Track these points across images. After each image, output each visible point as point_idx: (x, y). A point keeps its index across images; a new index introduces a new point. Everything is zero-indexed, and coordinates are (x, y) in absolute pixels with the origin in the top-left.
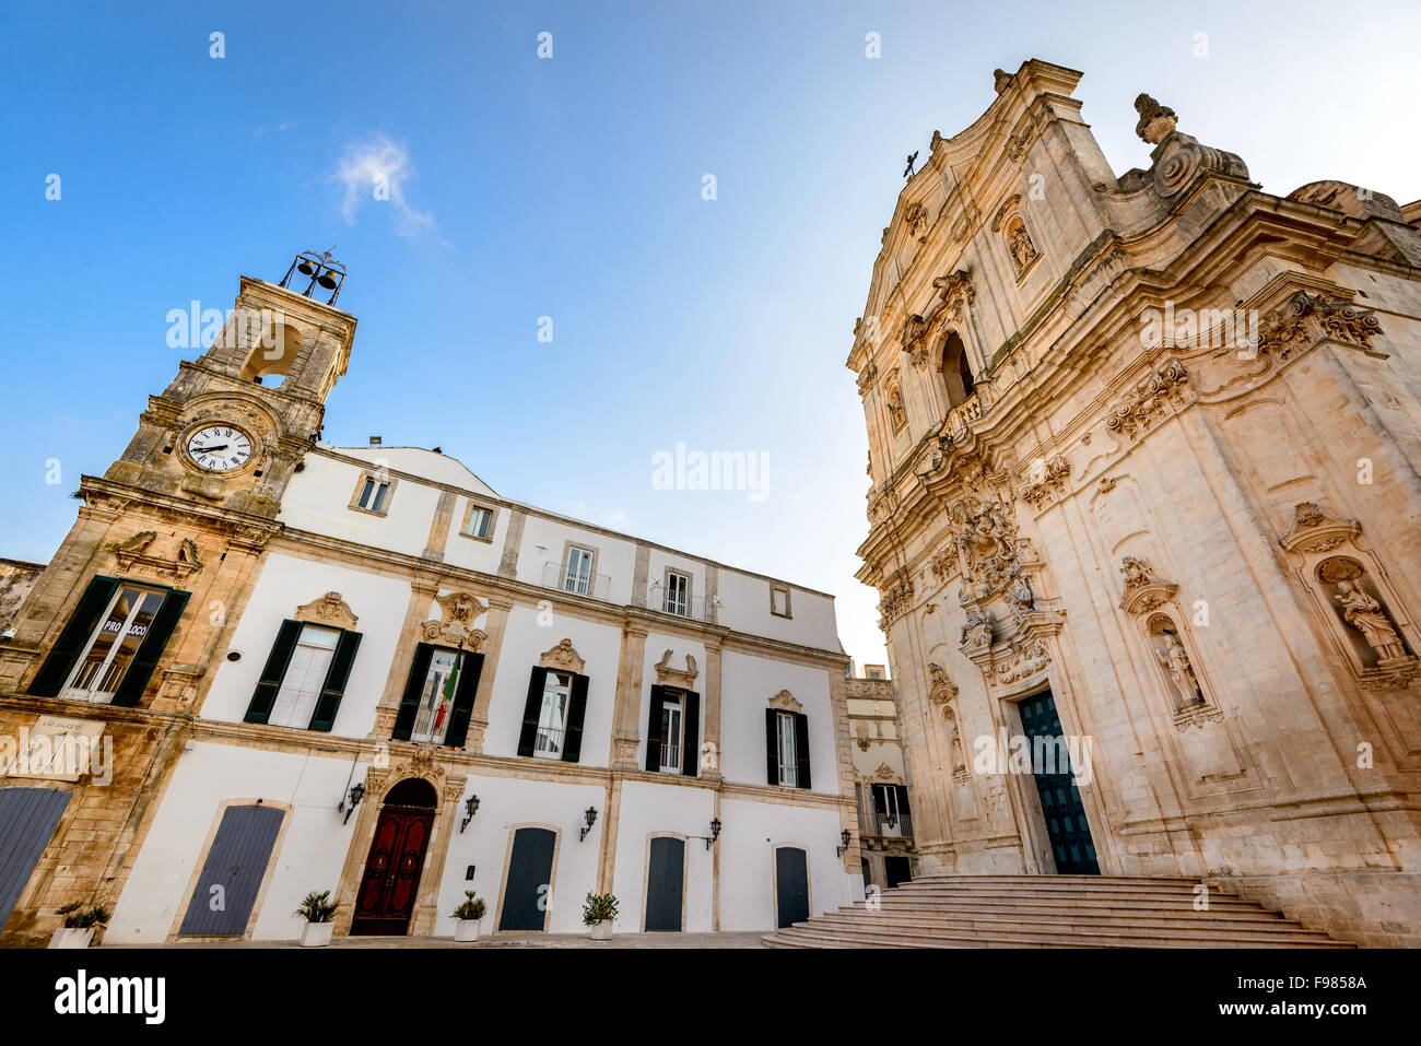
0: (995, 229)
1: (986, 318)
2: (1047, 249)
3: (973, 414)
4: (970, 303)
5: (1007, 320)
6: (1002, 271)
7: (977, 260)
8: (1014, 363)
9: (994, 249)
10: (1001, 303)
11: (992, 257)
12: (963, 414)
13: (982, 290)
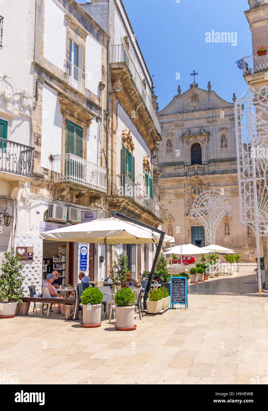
0: (219, 131)
1: (210, 149)
2: (229, 148)
3: (201, 169)
4: (207, 142)
5: (215, 154)
6: (217, 142)
7: (212, 133)
8: (216, 166)
9: (217, 135)
10: (215, 149)
11: (216, 136)
12: (198, 167)
13: (211, 142)
